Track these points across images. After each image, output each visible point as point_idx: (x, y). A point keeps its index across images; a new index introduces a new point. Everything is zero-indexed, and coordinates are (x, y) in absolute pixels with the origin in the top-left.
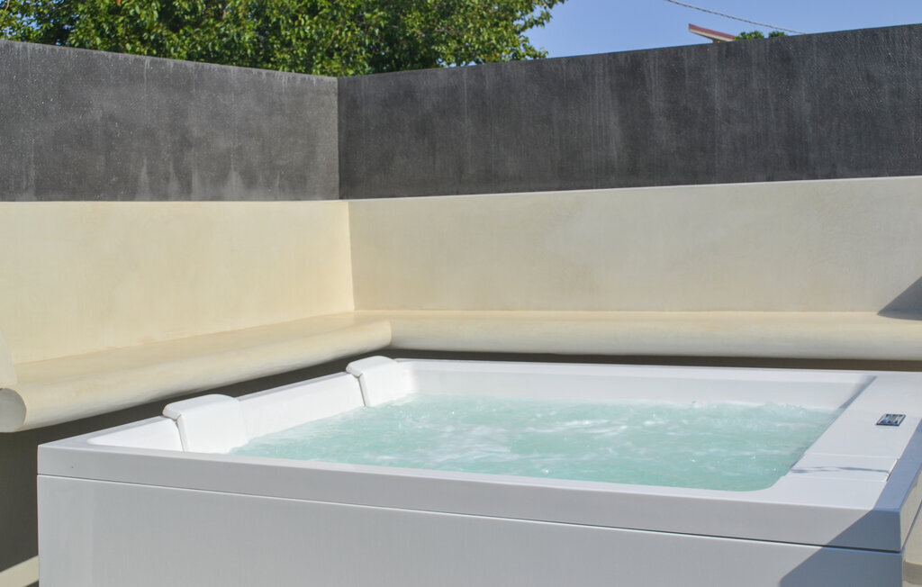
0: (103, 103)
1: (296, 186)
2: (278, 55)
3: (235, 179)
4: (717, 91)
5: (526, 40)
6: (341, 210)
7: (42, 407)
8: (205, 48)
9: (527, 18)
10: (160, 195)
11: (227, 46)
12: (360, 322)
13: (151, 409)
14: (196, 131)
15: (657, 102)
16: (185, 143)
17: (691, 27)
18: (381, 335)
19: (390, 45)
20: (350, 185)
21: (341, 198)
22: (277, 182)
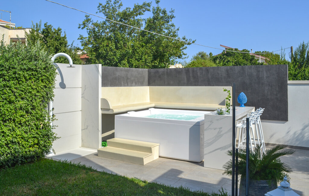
0: (118, 74)
1: (142, 84)
2: (136, 55)
3: (134, 83)
4: (199, 74)
5: (183, 51)
6: (148, 88)
7: (116, 111)
8: (123, 53)
9: (183, 47)
10: (125, 86)
11: (127, 53)
12: (150, 103)
13: (126, 112)
14: (129, 77)
15: (191, 75)
16: (128, 79)
17: (221, 45)
18: (153, 105)
19: (157, 53)
20: (149, 84)
21: (148, 86)
22: (139, 84)
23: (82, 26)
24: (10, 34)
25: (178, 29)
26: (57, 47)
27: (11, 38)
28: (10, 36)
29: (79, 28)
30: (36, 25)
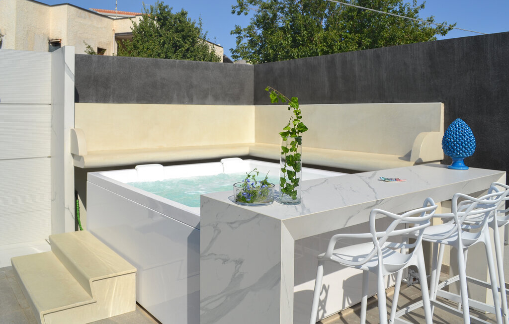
6: (251, 108)
20: (256, 101)
21: (254, 104)
22: (228, 99)
23: (238, 10)
24: (115, 26)
25: (422, 6)
26: (177, 42)
27: (115, 34)
28: (114, 30)
29: (233, 12)
30: (150, 9)
